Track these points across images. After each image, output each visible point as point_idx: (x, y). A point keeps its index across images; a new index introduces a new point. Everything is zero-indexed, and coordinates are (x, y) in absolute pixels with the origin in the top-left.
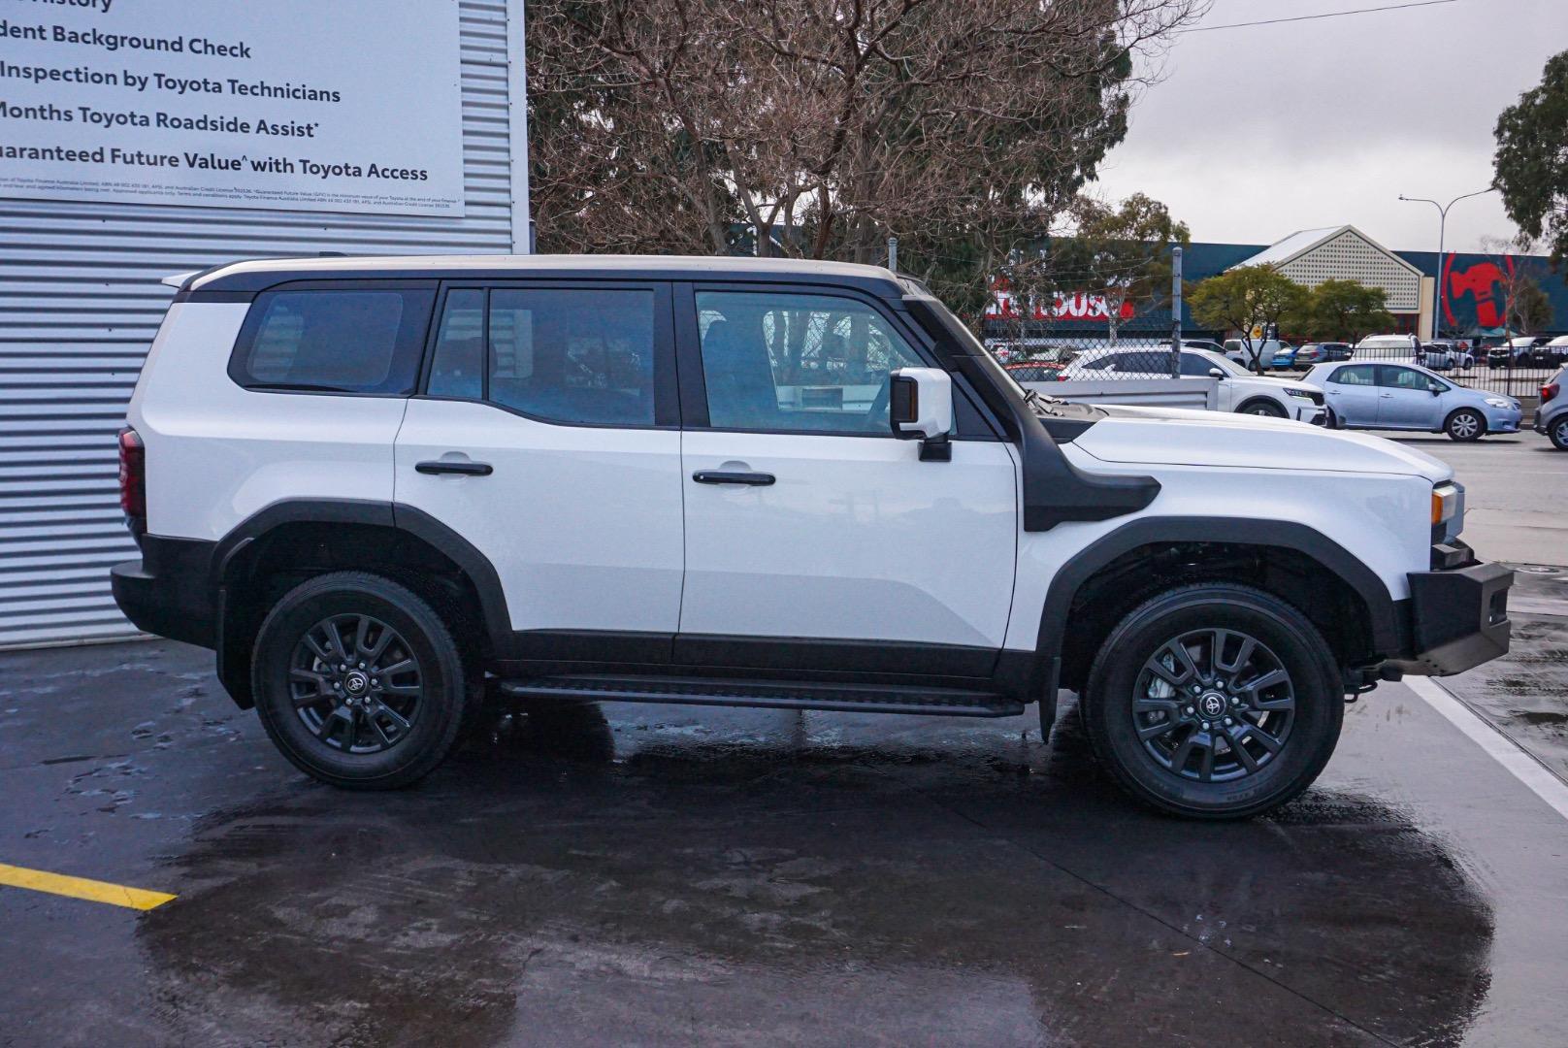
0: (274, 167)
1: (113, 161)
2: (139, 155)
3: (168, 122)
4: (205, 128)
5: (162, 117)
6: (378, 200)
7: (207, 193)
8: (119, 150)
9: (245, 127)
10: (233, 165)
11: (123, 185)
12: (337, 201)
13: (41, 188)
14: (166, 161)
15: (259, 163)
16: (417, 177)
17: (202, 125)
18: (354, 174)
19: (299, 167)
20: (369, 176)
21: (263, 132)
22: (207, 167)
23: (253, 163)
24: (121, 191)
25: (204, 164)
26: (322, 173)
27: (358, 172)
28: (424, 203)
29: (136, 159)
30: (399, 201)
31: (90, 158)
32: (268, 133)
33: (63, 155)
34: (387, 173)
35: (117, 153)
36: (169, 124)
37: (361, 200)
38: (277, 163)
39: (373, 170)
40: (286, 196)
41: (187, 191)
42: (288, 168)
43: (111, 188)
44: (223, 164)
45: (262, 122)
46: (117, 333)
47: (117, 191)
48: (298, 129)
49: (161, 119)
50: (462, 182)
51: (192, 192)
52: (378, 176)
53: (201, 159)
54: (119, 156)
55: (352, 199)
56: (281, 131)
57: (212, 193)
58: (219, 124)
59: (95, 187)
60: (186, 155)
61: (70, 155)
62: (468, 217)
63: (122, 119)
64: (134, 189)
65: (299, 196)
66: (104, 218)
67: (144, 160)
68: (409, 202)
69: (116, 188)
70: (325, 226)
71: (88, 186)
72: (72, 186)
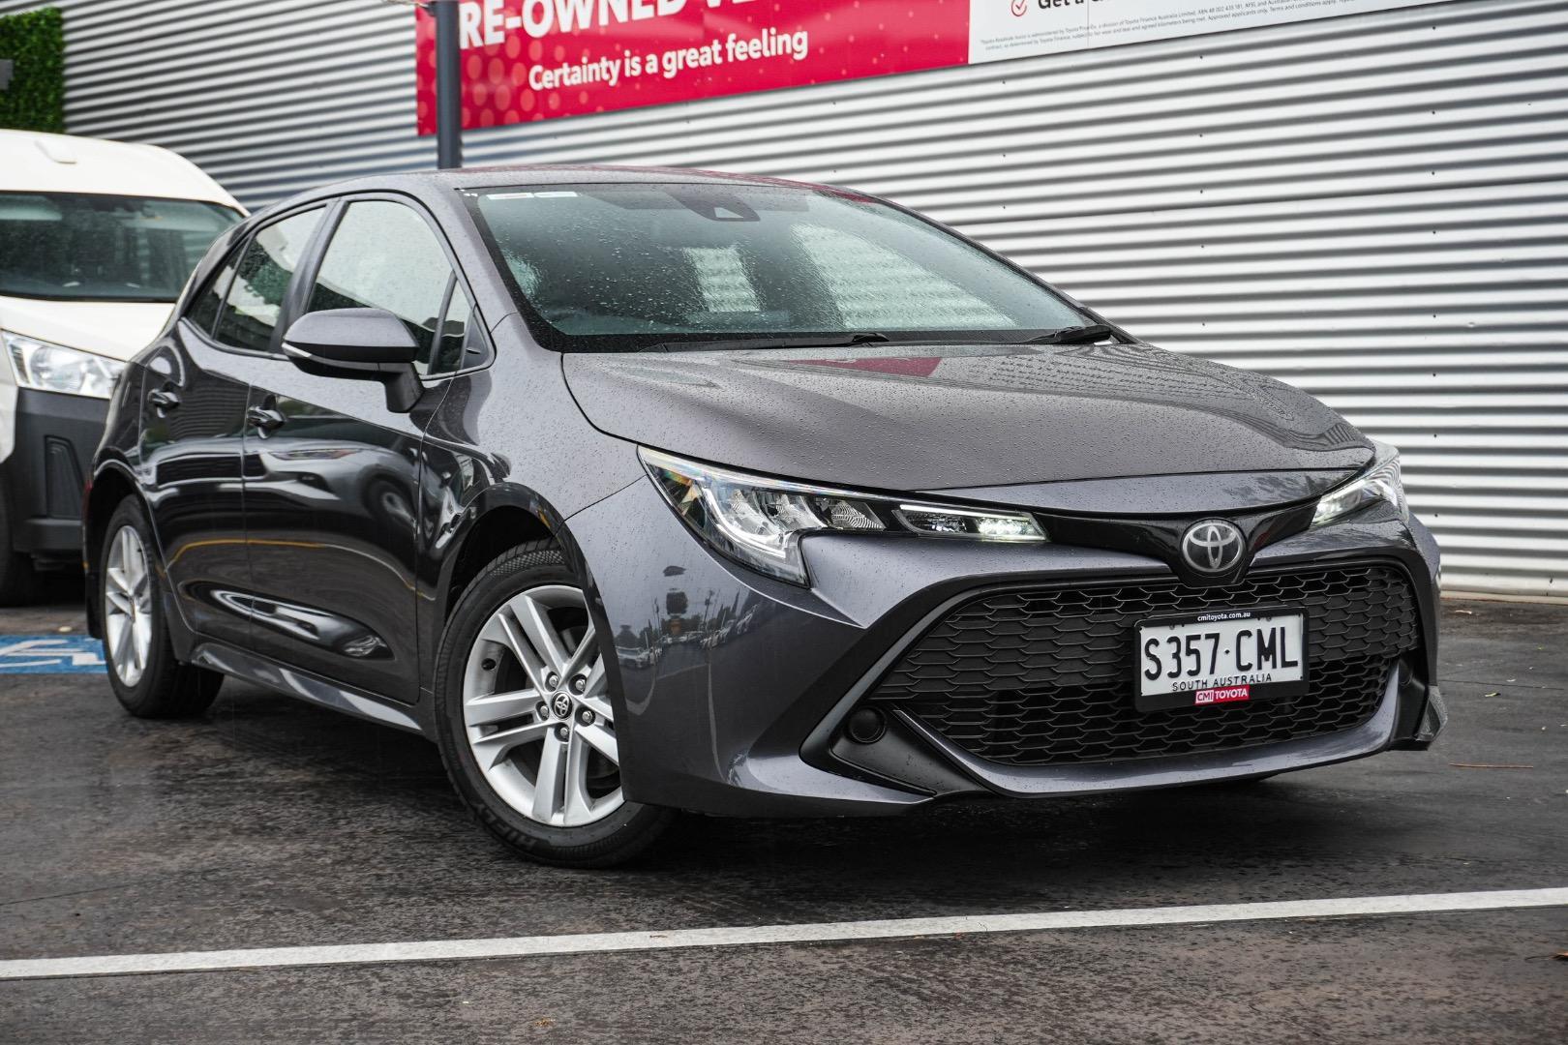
13: (1144, 28)
24: (1214, 18)
43: (1206, 15)
59: (1192, 17)
64: (1226, 12)
69: (1211, 15)
71: (1186, 18)
72: (1170, 20)
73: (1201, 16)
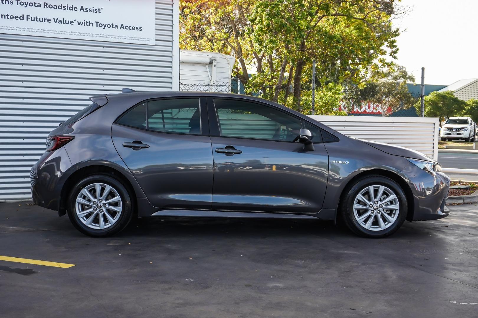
0: (86, 24)
1: (27, 20)
2: (37, 18)
3: (48, 6)
4: (61, 9)
5: (46, 4)
6: (123, 38)
7: (61, 33)
8: (29, 16)
9: (76, 9)
10: (71, 22)
11: (30, 29)
12: (108, 37)
14: (46, 20)
15: (80, 22)
16: (138, 29)
17: (60, 7)
18: (115, 27)
19: (95, 24)
20: (120, 28)
21: (82, 11)
22: (61, 23)
23: (78, 22)
24: (29, 31)
25: (60, 22)
26: (103, 27)
27: (117, 27)
28: (141, 39)
29: (35, 19)
30: (131, 38)
31: (19, 19)
32: (84, 11)
33: (9, 17)
34: (127, 28)
35: (28, 17)
36: (48, 7)
37: (117, 37)
38: (87, 23)
39: (122, 26)
40: (90, 35)
41: (53, 32)
42: (91, 24)
43: (26, 30)
44: (67, 22)
45: (82, 7)
46: (25, 84)
47: (28, 31)
48: (95, 10)
49: (45, 5)
50: (155, 32)
51: (55, 32)
52: (124, 29)
53: (59, 20)
54: (29, 18)
55: (114, 37)
56: (89, 11)
57: (62, 33)
58: (66, 8)
59: (20, 29)
60: (54, 18)
61: (12, 17)
62: (156, 45)
63: (31, 4)
64: (34, 30)
65: (94, 35)
66: (22, 41)
67: (38, 20)
68: (135, 39)
69: (28, 30)
70: (104, 47)
71: (17, 29)
72: (12, 28)
73: (24, 30)
